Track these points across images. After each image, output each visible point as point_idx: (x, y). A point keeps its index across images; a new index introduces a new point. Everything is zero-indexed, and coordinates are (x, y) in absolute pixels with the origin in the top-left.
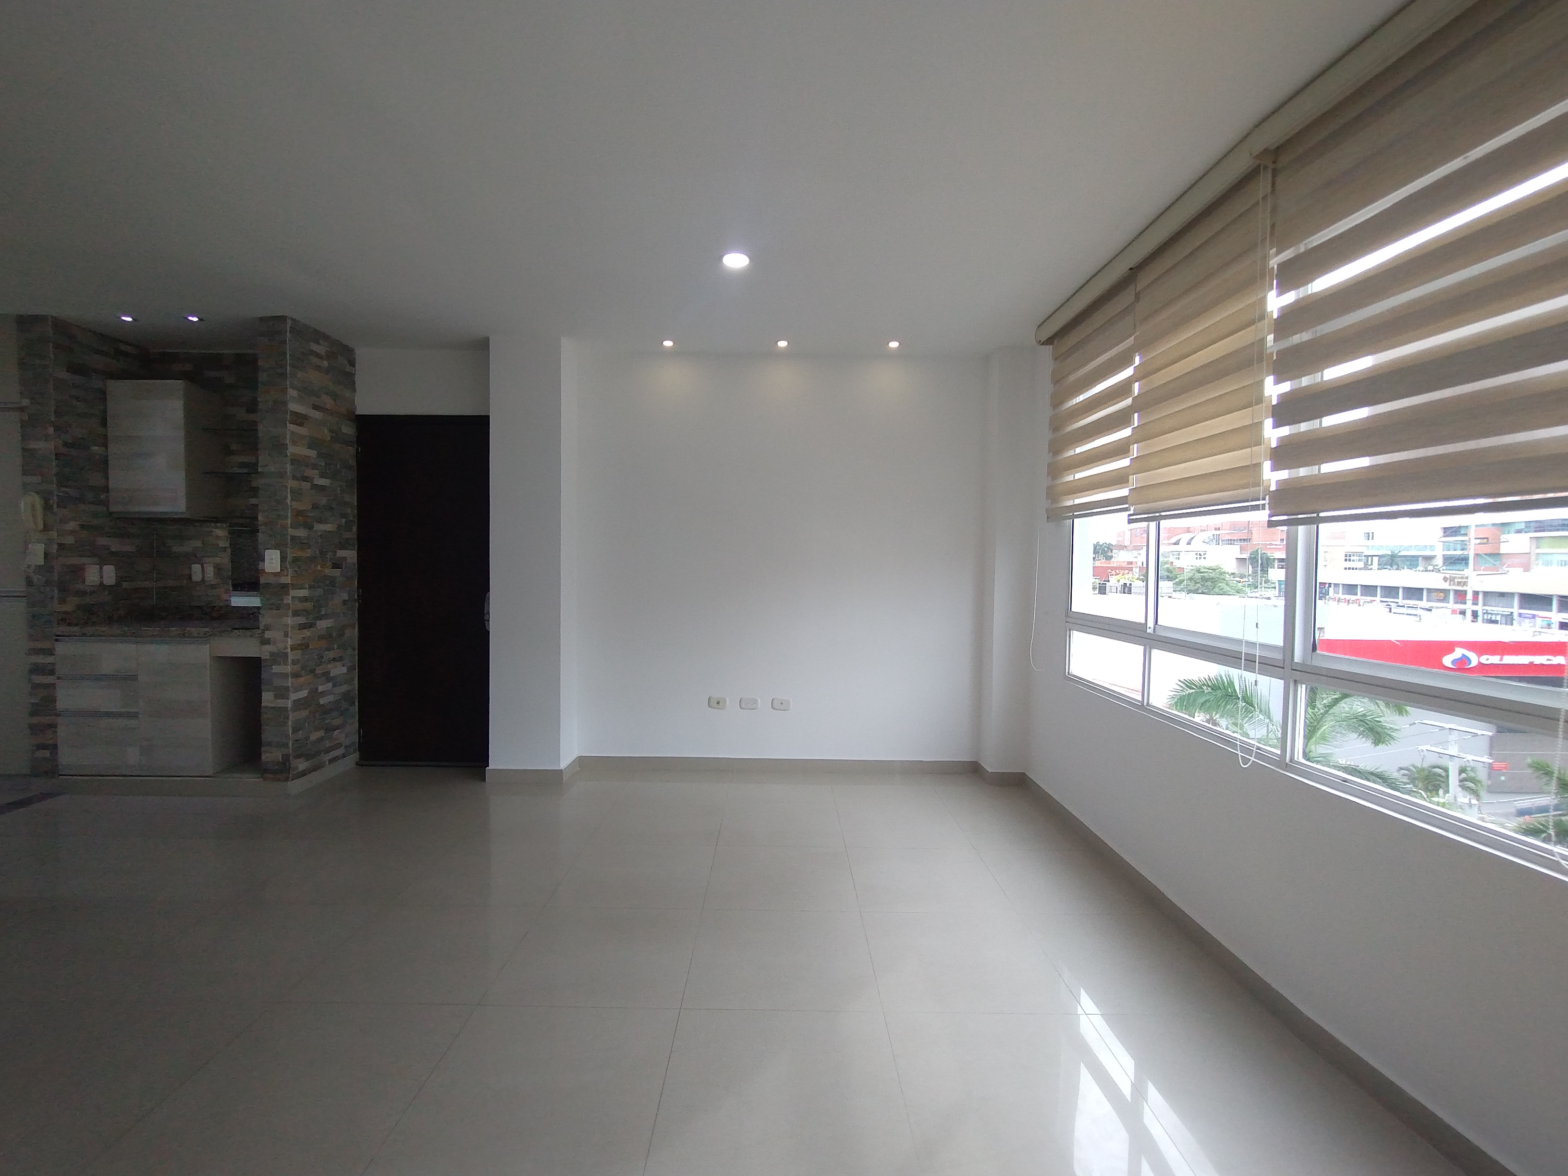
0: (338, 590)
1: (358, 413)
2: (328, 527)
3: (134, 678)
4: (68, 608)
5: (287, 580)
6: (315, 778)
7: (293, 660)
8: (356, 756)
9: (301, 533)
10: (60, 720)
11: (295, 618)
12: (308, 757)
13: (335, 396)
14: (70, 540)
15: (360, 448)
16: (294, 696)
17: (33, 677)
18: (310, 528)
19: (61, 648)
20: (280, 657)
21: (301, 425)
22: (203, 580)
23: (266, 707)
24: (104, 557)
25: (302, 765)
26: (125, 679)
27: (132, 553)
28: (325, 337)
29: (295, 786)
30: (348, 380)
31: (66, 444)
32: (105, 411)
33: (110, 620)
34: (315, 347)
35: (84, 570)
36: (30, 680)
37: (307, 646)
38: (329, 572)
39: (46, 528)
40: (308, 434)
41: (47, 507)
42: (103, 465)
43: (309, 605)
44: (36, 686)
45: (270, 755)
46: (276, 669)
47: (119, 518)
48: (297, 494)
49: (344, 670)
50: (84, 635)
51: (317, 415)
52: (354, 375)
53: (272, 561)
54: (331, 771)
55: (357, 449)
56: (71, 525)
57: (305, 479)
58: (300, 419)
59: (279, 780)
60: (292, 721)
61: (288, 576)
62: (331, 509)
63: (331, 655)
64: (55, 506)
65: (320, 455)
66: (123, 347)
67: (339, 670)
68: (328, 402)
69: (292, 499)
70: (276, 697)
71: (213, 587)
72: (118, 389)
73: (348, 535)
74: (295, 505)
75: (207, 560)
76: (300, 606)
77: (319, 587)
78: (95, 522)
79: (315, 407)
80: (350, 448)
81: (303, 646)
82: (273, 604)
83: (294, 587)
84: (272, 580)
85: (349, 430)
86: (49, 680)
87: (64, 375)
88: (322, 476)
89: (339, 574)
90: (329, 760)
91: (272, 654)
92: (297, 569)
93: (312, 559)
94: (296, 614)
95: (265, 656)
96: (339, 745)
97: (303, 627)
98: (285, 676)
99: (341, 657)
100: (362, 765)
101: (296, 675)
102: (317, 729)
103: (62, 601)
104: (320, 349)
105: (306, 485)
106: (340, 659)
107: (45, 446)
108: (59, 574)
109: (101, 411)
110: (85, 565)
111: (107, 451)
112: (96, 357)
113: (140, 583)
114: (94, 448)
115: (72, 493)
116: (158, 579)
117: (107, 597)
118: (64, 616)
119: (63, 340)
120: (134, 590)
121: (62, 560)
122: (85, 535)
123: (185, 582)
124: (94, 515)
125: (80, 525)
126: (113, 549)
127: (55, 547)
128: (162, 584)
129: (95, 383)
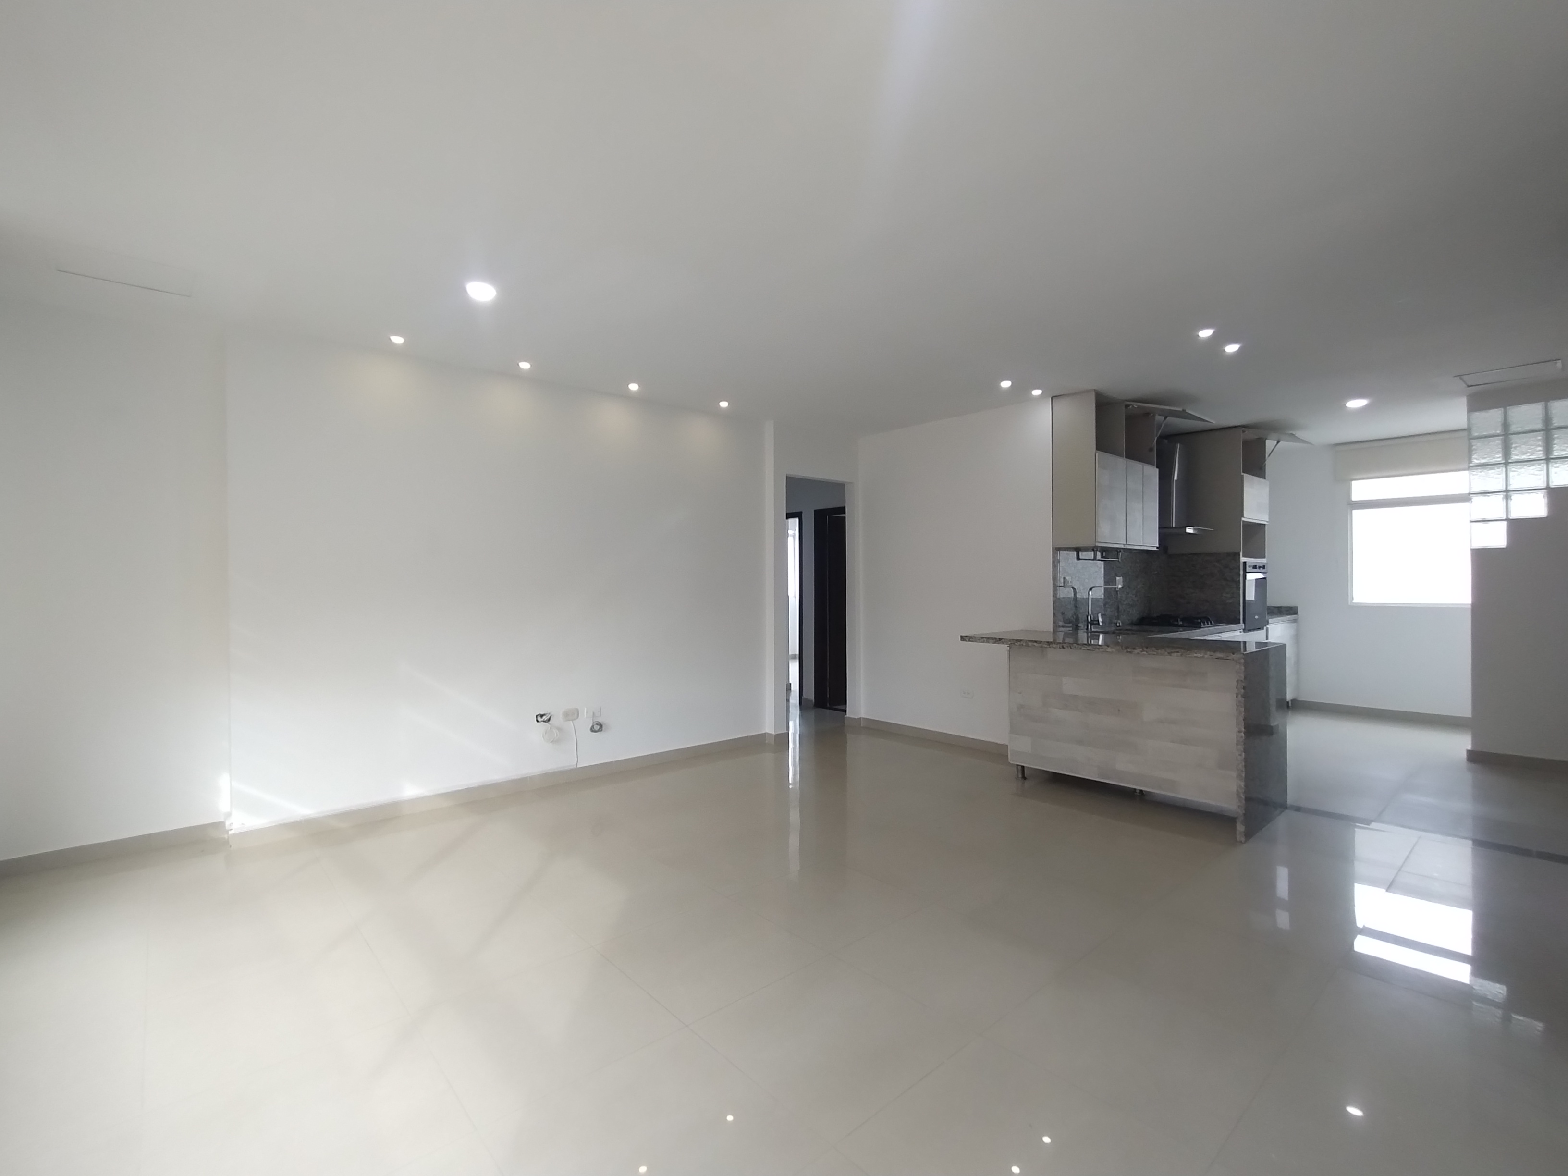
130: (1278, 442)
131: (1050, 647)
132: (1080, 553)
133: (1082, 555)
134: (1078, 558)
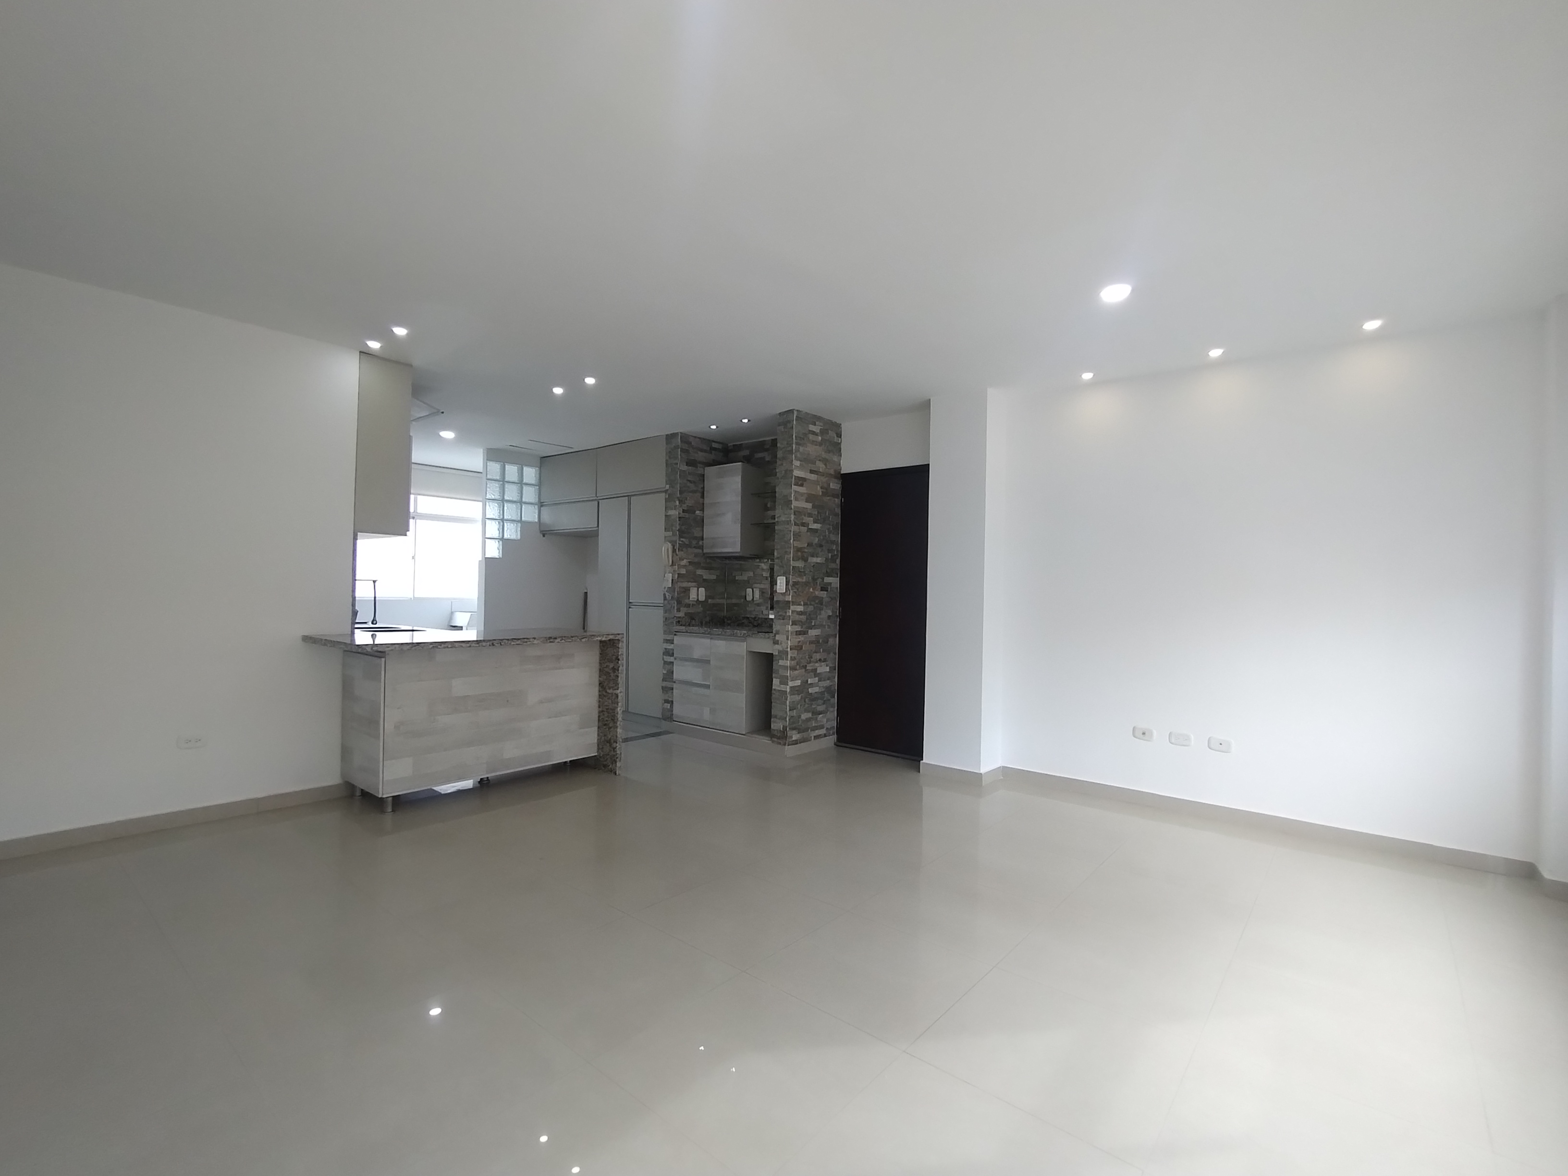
0: (824, 607)
1: (842, 472)
2: (818, 560)
3: (708, 662)
4: (681, 614)
5: (789, 598)
6: (804, 748)
7: (791, 657)
8: (834, 737)
9: (800, 564)
10: (675, 686)
11: (794, 626)
12: (800, 731)
13: (825, 461)
14: (683, 571)
15: (843, 499)
16: (791, 684)
17: (665, 657)
18: (806, 560)
19: (677, 640)
20: (783, 654)
21: (802, 485)
22: (753, 599)
23: (775, 689)
24: (701, 582)
25: (795, 736)
26: (703, 662)
27: (714, 579)
28: (819, 418)
29: (790, 751)
30: (836, 448)
31: (684, 511)
32: (703, 488)
33: (701, 624)
34: (812, 428)
35: (690, 590)
36: (663, 659)
37: (801, 648)
38: (818, 593)
39: (673, 564)
40: (806, 492)
41: (674, 551)
42: (701, 522)
43: (803, 618)
44: (665, 663)
45: (776, 725)
46: (781, 663)
47: (708, 557)
48: (797, 536)
49: (828, 669)
50: (687, 632)
51: (813, 477)
52: (840, 444)
53: (781, 584)
54: (814, 746)
55: (841, 500)
56: (684, 562)
57: (803, 524)
58: (801, 481)
59: (780, 744)
60: (789, 702)
61: (790, 595)
62: (821, 546)
63: (818, 656)
64: (677, 550)
65: (813, 507)
66: (714, 445)
67: (823, 669)
68: (821, 466)
69: (794, 540)
70: (781, 683)
71: (758, 605)
72: (710, 471)
73: (833, 566)
74: (797, 544)
75: (756, 585)
76: (797, 617)
77: (811, 605)
78: (696, 560)
79: (812, 472)
80: (836, 499)
81: (798, 648)
82: (780, 616)
83: (794, 603)
84: (781, 598)
85: (835, 486)
86: (671, 659)
87: (684, 467)
88: (815, 522)
89: (825, 596)
90: (814, 737)
91: (779, 652)
92: (796, 590)
93: (807, 584)
94: (794, 623)
95: (776, 653)
96: (822, 727)
97: (798, 633)
98: (786, 668)
99: (826, 659)
100: (837, 746)
101: (793, 669)
102: (806, 711)
103: (679, 610)
104: (816, 429)
105: (804, 529)
106: (825, 661)
107: (675, 513)
108: (677, 594)
109: (702, 488)
110: (690, 587)
111: (703, 513)
112: (700, 454)
113: (718, 600)
114: (697, 512)
115: (686, 541)
116: (728, 598)
117: (700, 609)
118: (679, 620)
119: (685, 447)
120: (714, 605)
121: (680, 584)
122: (691, 568)
123: (742, 600)
124: (696, 555)
125: (689, 562)
126: (704, 578)
127: (676, 576)
128: (729, 601)
129: (700, 471)
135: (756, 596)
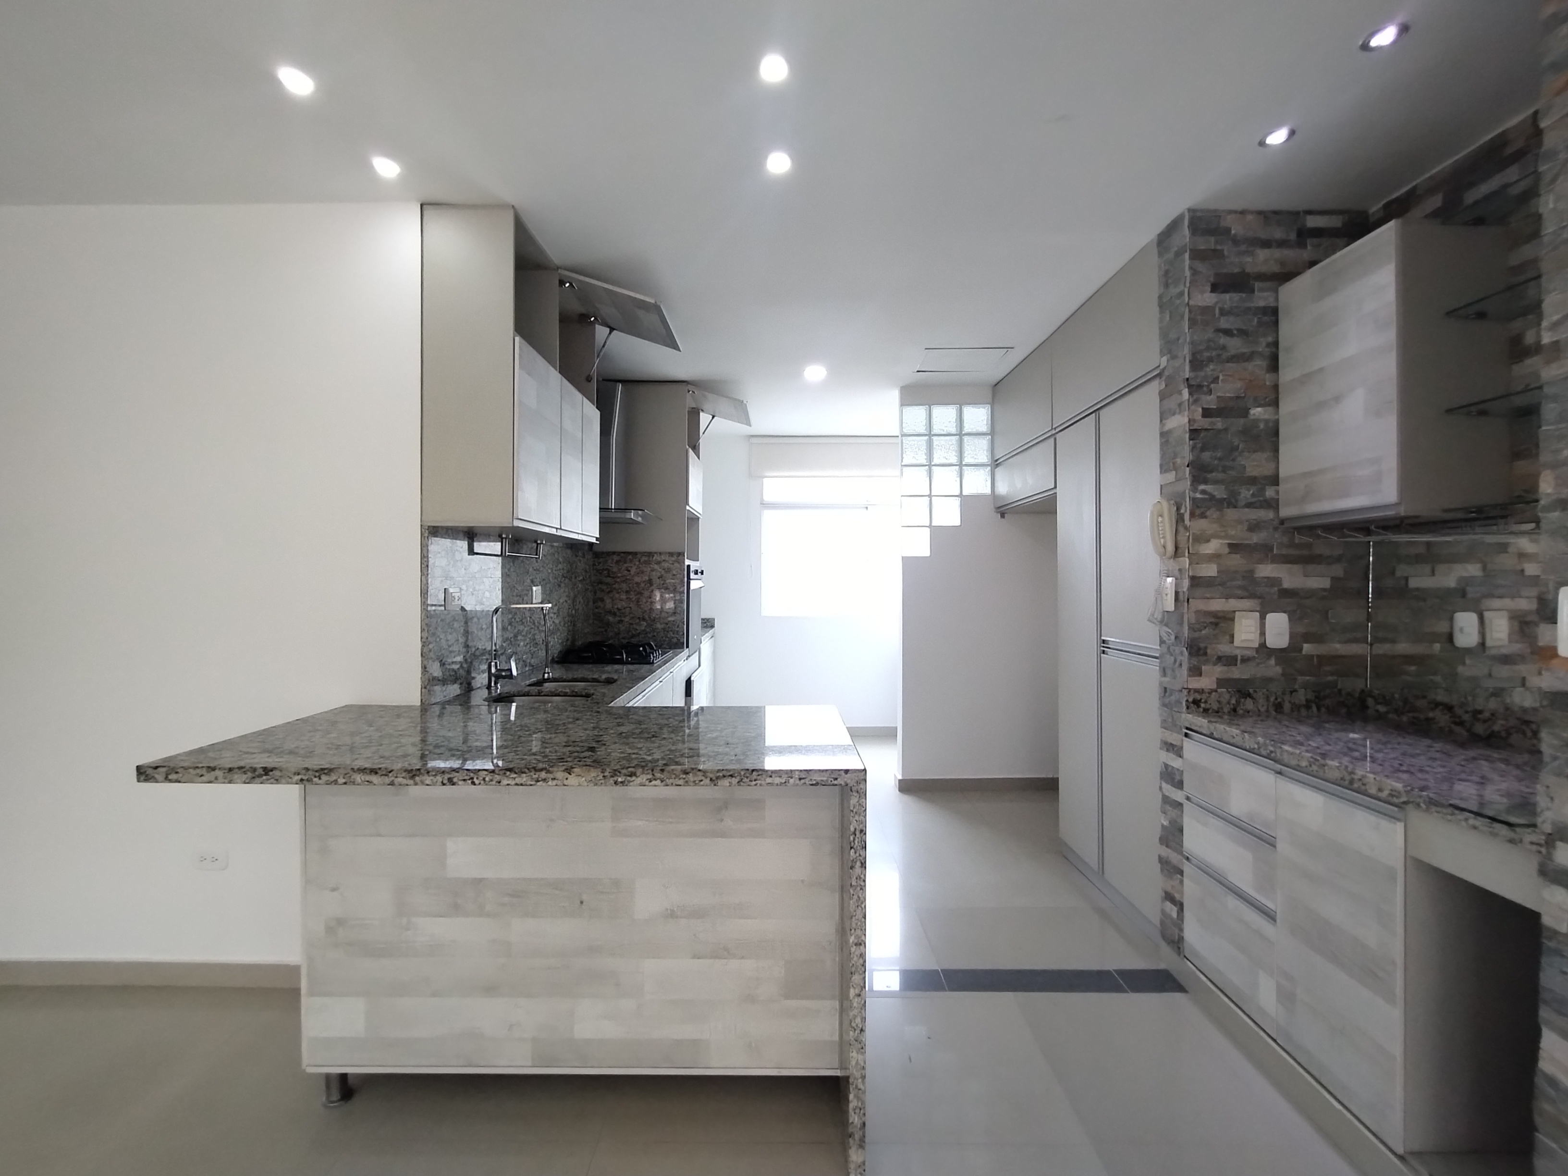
3: (1270, 839)
4: (1206, 682)
10: (1187, 868)
14: (1210, 570)
17: (1165, 784)
19: (1190, 749)
22: (1483, 644)
27: (1324, 590)
31: (1208, 413)
32: (1276, 344)
33: (1277, 713)
35: (1232, 620)
36: (1162, 789)
39: (1177, 552)
41: (1180, 519)
42: (1269, 437)
44: (1166, 800)
47: (1295, 528)
56: (1212, 547)
64: (1188, 517)
66: (1312, 222)
71: (1506, 660)
75: (1493, 603)
78: (1256, 538)
86: (1178, 796)
87: (1207, 298)
103: (1196, 672)
107: (1179, 422)
108: (1190, 628)
109: (1268, 345)
110: (1234, 612)
111: (1277, 412)
112: (1262, 254)
113: (1338, 646)
114: (1257, 412)
115: (1219, 492)
116: (1377, 640)
117: (1273, 669)
118: (1198, 697)
119: (1207, 243)
120: (1324, 660)
121: (1198, 604)
122: (1236, 561)
123: (1437, 646)
124: (1254, 527)
125: (1230, 545)
126: (1286, 585)
127: (1186, 583)
128: (1383, 649)
129: (1262, 298)
130: (713, 417)
131: (416, 784)
132: (476, 544)
133: (478, 547)
134: (471, 552)
135: (1496, 635)
